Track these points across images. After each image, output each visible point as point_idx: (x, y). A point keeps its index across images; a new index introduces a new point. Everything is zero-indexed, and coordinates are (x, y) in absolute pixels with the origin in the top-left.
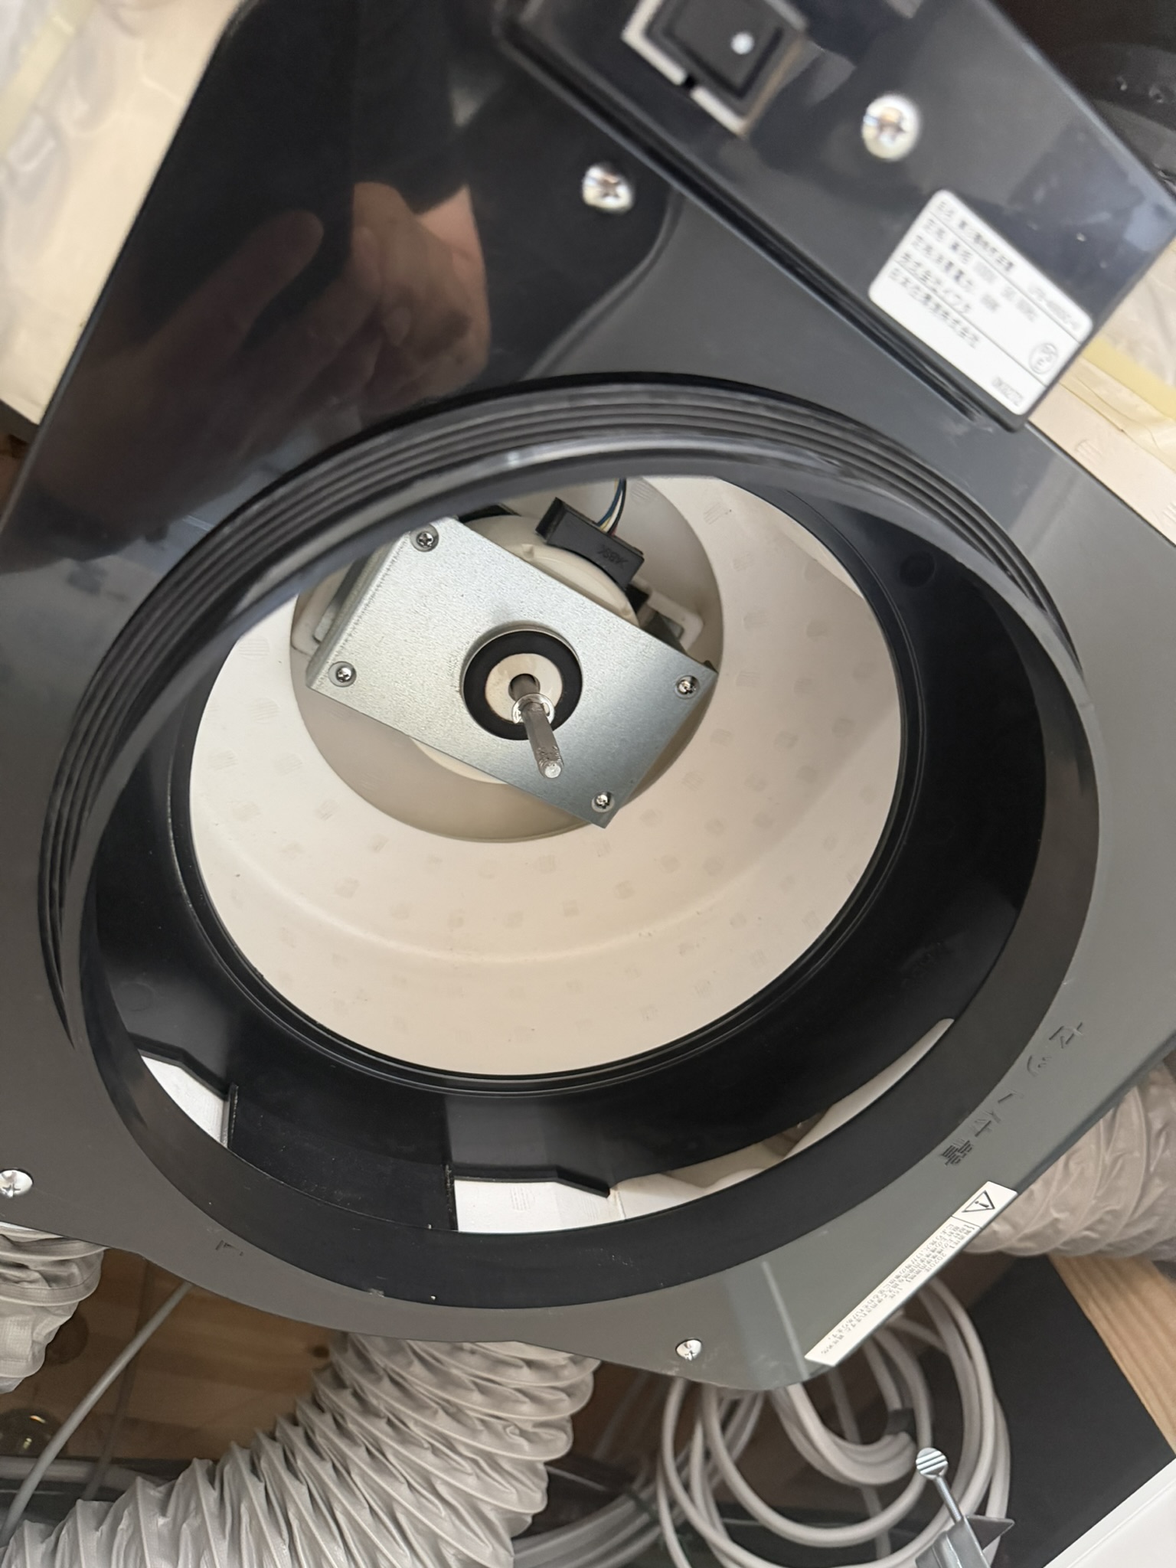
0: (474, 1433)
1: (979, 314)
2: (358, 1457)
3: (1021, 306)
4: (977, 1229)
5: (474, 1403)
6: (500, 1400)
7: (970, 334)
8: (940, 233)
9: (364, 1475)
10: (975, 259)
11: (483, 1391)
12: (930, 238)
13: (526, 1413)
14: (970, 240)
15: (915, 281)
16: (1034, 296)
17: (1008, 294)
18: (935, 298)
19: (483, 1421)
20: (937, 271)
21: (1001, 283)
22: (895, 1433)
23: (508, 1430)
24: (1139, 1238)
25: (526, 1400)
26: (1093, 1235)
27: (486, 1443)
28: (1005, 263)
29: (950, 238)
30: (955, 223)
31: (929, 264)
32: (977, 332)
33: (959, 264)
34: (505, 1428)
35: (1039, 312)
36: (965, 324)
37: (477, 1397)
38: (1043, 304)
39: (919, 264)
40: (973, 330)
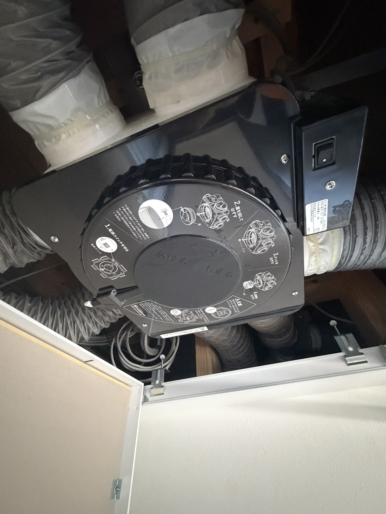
0: (97, 318)
1: (315, 218)
2: (73, 311)
3: (321, 221)
4: (199, 331)
5: (100, 313)
6: (104, 315)
7: (312, 220)
8: (322, 204)
9: (73, 315)
10: (322, 211)
11: (102, 312)
12: (320, 204)
13: (107, 319)
14: (324, 208)
15: (313, 208)
16: (324, 221)
17: (321, 218)
18: (313, 212)
19: (99, 316)
20: (317, 209)
21: (322, 216)
22: (156, 349)
23: (102, 320)
24: (213, 342)
25: (108, 317)
26: (207, 338)
27: (97, 320)
28: (325, 214)
29: (322, 206)
30: (325, 204)
31: (317, 207)
32: (313, 221)
33: (320, 210)
34: (102, 319)
35: (322, 223)
36: (313, 218)
37: (101, 312)
38: (324, 223)
39: (316, 206)
40: (313, 220)
